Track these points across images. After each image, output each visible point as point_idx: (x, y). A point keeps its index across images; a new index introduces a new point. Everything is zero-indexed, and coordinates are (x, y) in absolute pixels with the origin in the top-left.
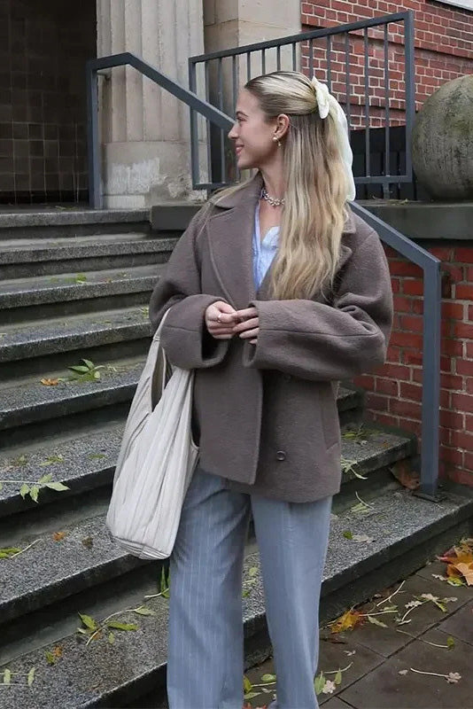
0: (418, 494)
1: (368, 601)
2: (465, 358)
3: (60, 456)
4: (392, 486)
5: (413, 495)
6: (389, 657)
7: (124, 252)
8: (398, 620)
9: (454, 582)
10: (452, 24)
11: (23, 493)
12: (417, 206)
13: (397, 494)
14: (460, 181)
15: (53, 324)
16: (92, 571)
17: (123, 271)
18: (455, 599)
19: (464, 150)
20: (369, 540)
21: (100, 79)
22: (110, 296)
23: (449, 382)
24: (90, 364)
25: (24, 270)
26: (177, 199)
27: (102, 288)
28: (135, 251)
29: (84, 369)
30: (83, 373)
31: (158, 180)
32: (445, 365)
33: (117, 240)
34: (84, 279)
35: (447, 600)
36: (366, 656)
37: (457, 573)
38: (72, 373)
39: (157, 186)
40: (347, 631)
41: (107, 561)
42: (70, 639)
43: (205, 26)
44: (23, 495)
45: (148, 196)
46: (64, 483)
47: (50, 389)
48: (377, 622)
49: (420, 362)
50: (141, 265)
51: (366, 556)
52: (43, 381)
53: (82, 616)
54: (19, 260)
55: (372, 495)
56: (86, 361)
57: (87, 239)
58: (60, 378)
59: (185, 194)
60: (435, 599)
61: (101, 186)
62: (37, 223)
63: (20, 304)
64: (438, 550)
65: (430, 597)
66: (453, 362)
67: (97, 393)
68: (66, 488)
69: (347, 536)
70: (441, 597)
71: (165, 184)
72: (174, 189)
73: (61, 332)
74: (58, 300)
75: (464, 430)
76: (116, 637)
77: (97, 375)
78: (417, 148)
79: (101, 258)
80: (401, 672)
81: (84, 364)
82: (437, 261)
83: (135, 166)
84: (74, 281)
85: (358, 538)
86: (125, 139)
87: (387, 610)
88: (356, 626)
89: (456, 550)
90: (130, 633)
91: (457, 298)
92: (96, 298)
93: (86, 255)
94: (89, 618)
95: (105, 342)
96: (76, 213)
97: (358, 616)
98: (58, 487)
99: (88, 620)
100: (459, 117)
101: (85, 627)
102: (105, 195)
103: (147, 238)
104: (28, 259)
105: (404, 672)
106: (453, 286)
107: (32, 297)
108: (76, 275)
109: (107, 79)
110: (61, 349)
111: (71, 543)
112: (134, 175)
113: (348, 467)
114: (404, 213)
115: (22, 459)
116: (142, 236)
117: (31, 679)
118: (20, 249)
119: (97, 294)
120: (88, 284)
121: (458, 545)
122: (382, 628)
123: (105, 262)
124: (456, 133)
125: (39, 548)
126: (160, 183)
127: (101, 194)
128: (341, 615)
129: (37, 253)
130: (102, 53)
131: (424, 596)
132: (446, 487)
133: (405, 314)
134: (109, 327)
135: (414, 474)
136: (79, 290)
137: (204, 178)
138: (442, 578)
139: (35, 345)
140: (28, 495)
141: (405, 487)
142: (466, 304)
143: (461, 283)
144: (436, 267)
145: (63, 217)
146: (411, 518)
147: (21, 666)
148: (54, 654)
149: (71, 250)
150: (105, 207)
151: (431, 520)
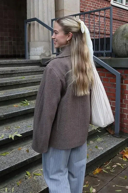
0: (114, 135)
1: (102, 165)
2: (126, 99)
3: (19, 126)
4: (107, 133)
5: (113, 136)
6: (109, 182)
7: (35, 71)
8: (111, 171)
9: (125, 160)
10: (118, 12)
11: (10, 137)
12: (113, 59)
13: (108, 136)
14: (126, 52)
15: (16, 90)
16: (29, 159)
17: (35, 76)
18: (125, 165)
19: (127, 44)
20: (102, 149)
21: (28, 25)
22: (31, 82)
23: (122, 106)
24: (27, 101)
25: (8, 76)
26: (48, 57)
27: (29, 80)
28: (37, 70)
29: (25, 102)
30: (25, 103)
31: (43, 52)
32: (121, 101)
33: (33, 67)
34: (24, 78)
35: (123, 165)
36: (103, 181)
37: (125, 157)
38: (22, 103)
39: (43, 53)
40: (97, 174)
41: (33, 156)
42: (23, 178)
43: (55, 11)
44: (10, 138)
45: (40, 56)
46: (21, 134)
47: (16, 108)
48: (105, 171)
49: (115, 100)
50: (39, 74)
51: (102, 153)
52: (14, 106)
53: (26, 172)
54: (7, 73)
55: (102, 136)
56: (25, 100)
57: (25, 67)
58: (19, 105)
59: (50, 55)
60: (120, 165)
61: (28, 53)
62: (12, 63)
63: (8, 85)
64: (120, 151)
65: (119, 164)
66: (123, 100)
67: (29, 109)
68: (21, 136)
69: (96, 147)
70: (122, 164)
71: (45, 53)
72: (47, 54)
73: (19, 92)
74: (18, 83)
75: (126, 118)
76: (36, 178)
77: (29, 104)
78: (114, 43)
79: (29, 72)
80: (113, 186)
81: (25, 101)
82: (120, 73)
83: (37, 48)
84: (22, 78)
85: (99, 148)
86: (34, 41)
87: (108, 168)
88: (100, 173)
89: (124, 151)
90: (40, 176)
91: (125, 83)
92: (27, 83)
93: (25, 71)
94: (28, 172)
95: (30, 95)
96: (22, 60)
97: (100, 169)
98: (19, 135)
99: (28, 173)
100: (126, 35)
101: (27, 175)
102: (29, 55)
103: (41, 67)
104: (9, 73)
105: (114, 186)
106: (124, 80)
107: (11, 83)
108: (22, 77)
109: (30, 25)
110: (19, 97)
111: (23, 151)
112: (37, 50)
113: (96, 129)
114: (110, 60)
115: (9, 127)
116: (39, 66)
117: (13, 190)
118: (7, 70)
119: (28, 82)
120: (26, 79)
121: (125, 149)
122: (107, 173)
123: (30, 73)
124: (125, 39)
125: (14, 152)
126: (44, 52)
127: (28, 55)
128: (95, 169)
129: (12, 71)
130: (28, 18)
131: (117, 164)
132: (121, 134)
133: (110, 87)
134: (31, 91)
135: (113, 130)
136: (23, 81)
137: (55, 51)
138: (121, 159)
139: (12, 96)
140: (11, 138)
141: (110, 134)
142: (127, 85)
143: (126, 79)
144: (120, 75)
145: (18, 61)
146: (113, 142)
147: (10, 187)
148: (19, 183)
149: (21, 70)
150: (29, 59)
151: (118, 143)
